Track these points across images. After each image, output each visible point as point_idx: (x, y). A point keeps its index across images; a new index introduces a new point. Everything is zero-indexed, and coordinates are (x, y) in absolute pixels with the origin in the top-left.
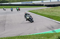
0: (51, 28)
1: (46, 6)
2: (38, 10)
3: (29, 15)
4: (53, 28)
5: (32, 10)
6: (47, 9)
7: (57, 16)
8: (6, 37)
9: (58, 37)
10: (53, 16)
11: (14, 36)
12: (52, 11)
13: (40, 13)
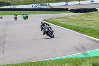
0: (81, 49)
1: (72, 11)
2: (60, 18)
3: (48, 25)
4: (83, 48)
5: (49, 18)
6: (74, 16)
7: (90, 29)
8: (6, 64)
9: (93, 64)
10: (84, 29)
11: (19, 62)
12: (82, 20)
13: (63, 23)
